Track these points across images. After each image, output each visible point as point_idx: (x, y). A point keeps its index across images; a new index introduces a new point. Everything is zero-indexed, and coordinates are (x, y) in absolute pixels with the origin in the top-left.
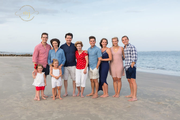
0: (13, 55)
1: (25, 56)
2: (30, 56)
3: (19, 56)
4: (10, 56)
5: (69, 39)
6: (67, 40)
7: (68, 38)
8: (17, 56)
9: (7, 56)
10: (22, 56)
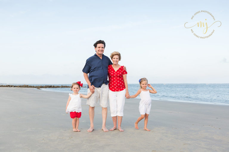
0: (10, 86)
1: (24, 87)
2: (28, 87)
3: (17, 87)
4: (7, 87)
5: (101, 49)
6: (99, 51)
7: (99, 47)
8: (14, 87)
9: (4, 87)
10: (20, 86)
